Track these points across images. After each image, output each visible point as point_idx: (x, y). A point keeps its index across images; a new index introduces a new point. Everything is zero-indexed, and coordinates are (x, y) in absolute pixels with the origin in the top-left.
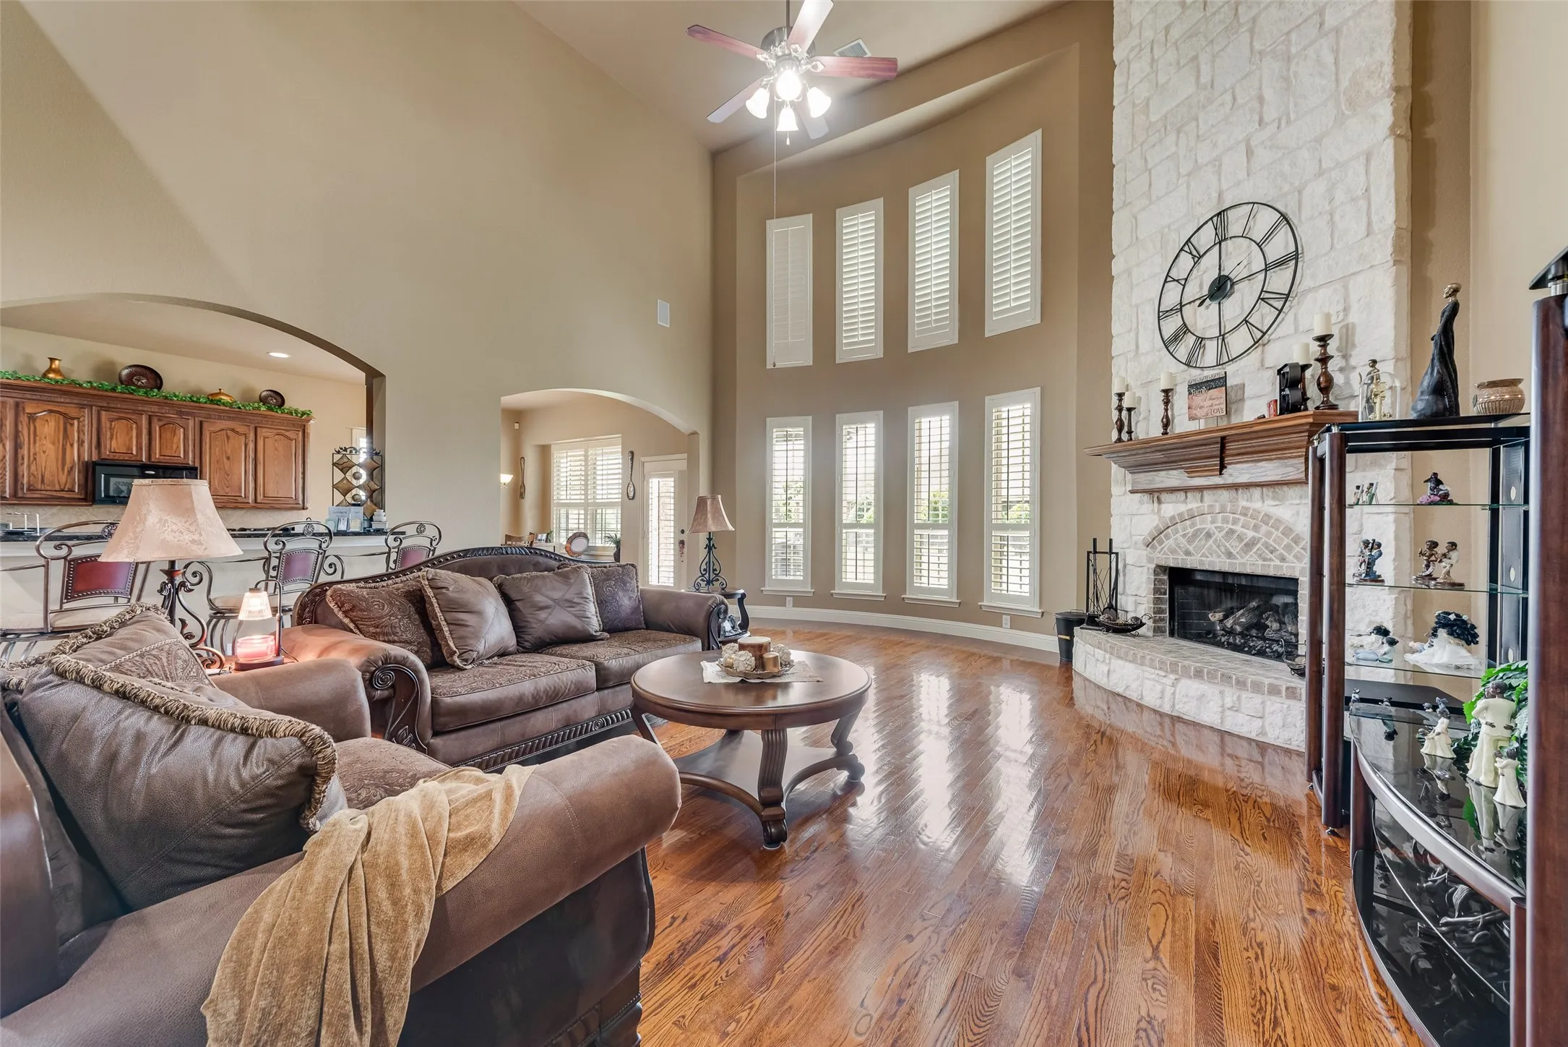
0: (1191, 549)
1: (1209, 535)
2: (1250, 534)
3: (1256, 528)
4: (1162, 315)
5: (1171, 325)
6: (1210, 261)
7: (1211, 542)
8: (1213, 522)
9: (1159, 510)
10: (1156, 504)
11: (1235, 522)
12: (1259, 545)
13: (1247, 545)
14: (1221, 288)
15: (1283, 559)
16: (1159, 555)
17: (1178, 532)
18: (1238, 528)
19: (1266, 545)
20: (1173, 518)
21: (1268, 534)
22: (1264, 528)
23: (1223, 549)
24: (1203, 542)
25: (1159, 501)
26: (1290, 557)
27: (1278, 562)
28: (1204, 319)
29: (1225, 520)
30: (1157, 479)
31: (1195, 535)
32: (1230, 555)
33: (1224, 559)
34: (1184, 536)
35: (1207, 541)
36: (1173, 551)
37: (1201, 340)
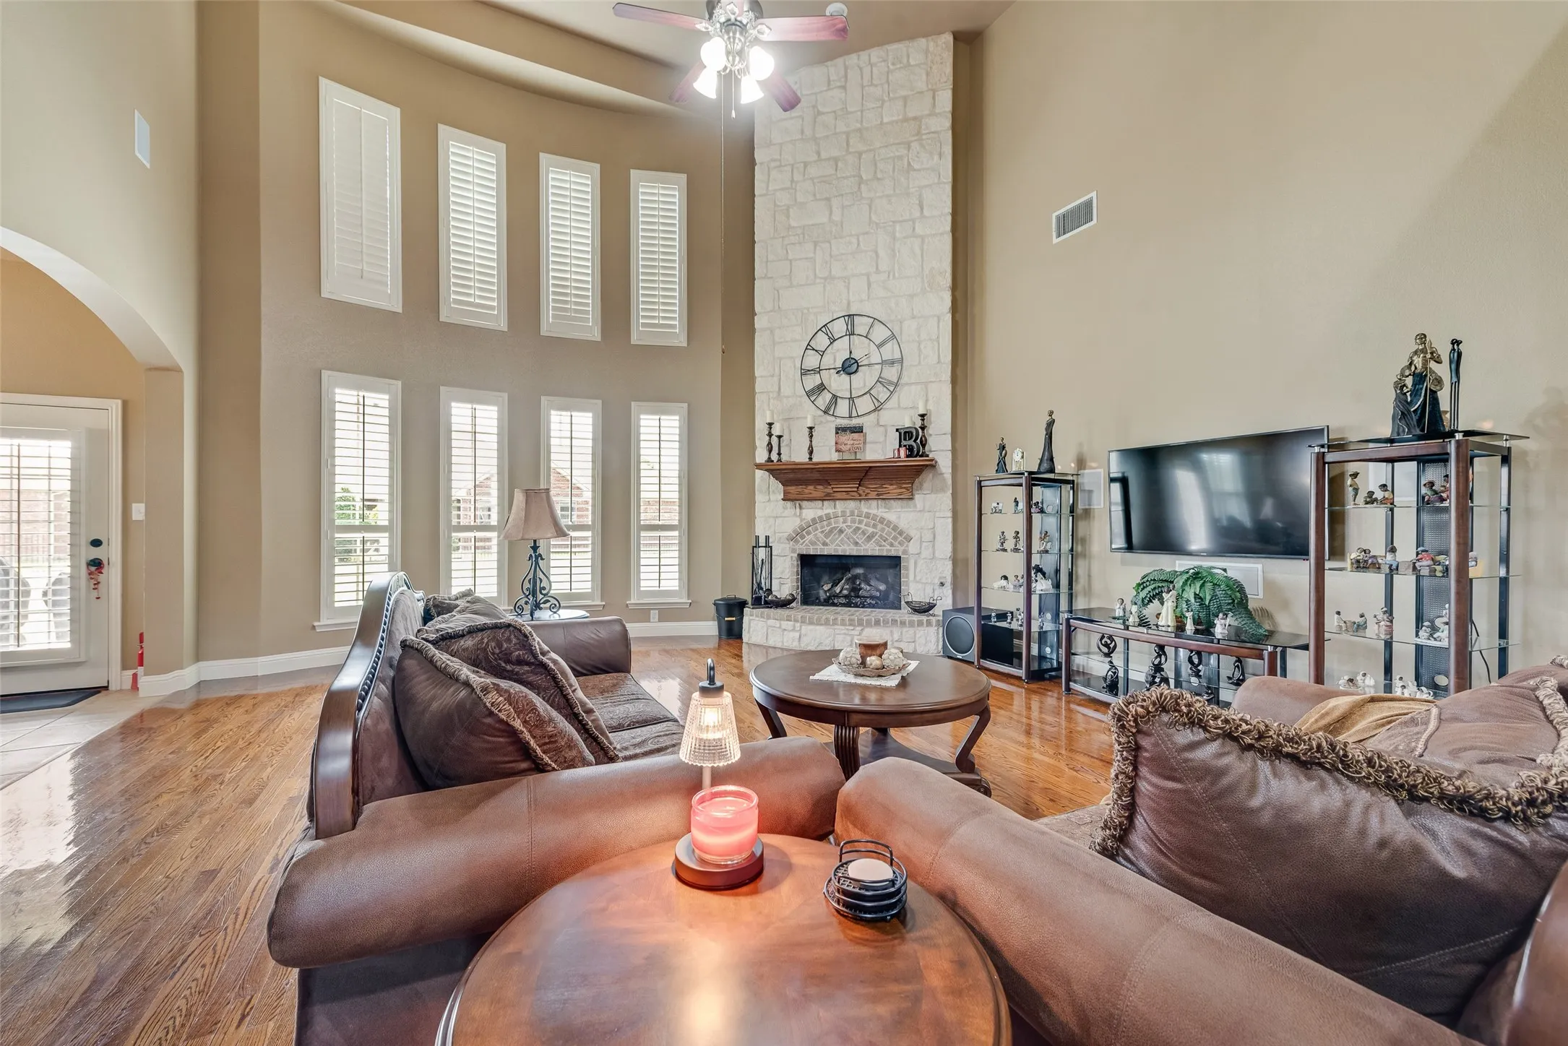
0: (828, 541)
1: (841, 531)
2: (871, 530)
3: (874, 526)
4: (805, 372)
5: (812, 381)
6: (842, 345)
7: (843, 536)
8: (844, 522)
9: (800, 513)
10: (798, 510)
11: (860, 522)
12: (877, 537)
13: (868, 536)
14: (849, 367)
15: (892, 545)
16: (801, 547)
17: (817, 530)
18: (862, 526)
19: (881, 536)
20: (814, 520)
21: (883, 530)
22: (880, 526)
23: (851, 540)
24: (837, 536)
25: (801, 507)
26: (896, 544)
27: (888, 547)
28: (839, 383)
29: (853, 521)
30: (806, 491)
31: (831, 531)
32: (856, 544)
33: (852, 546)
34: (822, 532)
35: (840, 535)
36: (813, 543)
37: (835, 397)
